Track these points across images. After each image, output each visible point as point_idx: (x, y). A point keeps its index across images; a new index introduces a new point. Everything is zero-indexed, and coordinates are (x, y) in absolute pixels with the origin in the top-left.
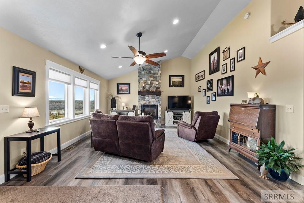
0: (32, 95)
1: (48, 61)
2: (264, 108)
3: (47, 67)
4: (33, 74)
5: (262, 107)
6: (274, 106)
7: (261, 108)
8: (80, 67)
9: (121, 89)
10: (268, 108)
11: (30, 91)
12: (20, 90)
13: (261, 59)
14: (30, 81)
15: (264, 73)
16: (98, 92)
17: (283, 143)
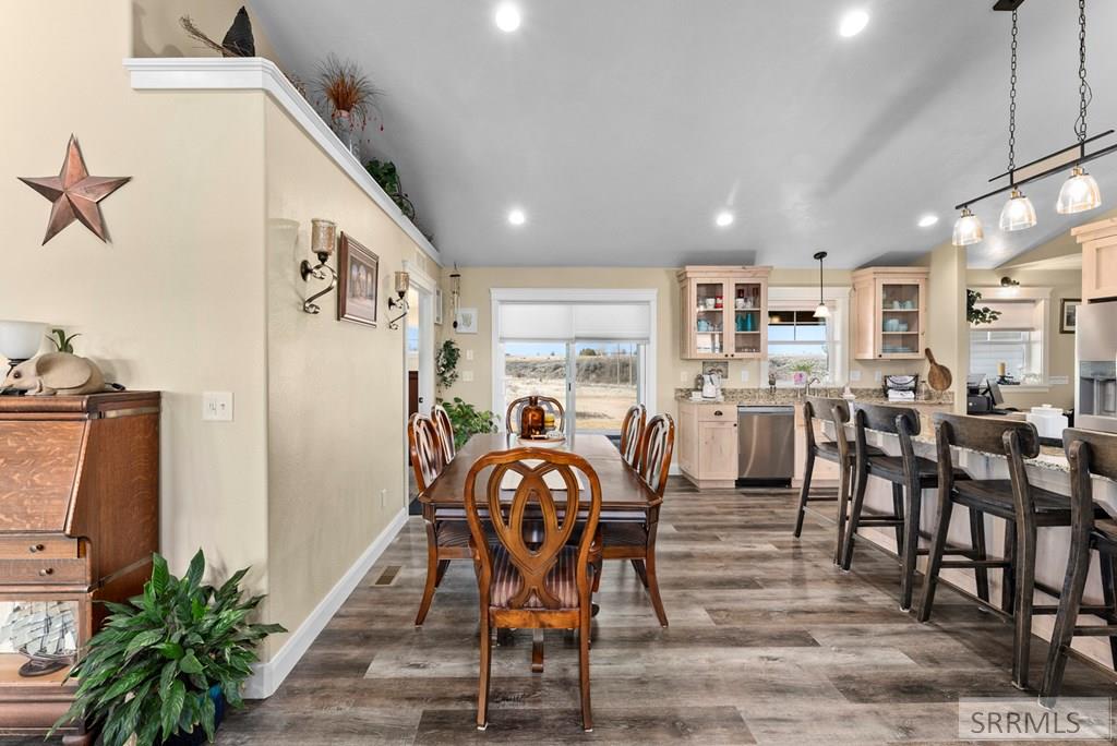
2: (111, 414)
5: (101, 407)
6: (155, 398)
7: (96, 416)
10: (128, 412)
13: (76, 144)
15: (98, 230)
17: (198, 563)
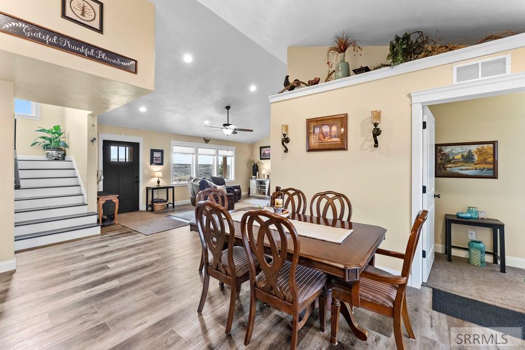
0: (162, 164)
1: (172, 141)
3: (172, 144)
4: (162, 152)
8: (204, 139)
9: (264, 153)
11: (160, 162)
12: (154, 162)
14: (160, 156)
16: (233, 158)
